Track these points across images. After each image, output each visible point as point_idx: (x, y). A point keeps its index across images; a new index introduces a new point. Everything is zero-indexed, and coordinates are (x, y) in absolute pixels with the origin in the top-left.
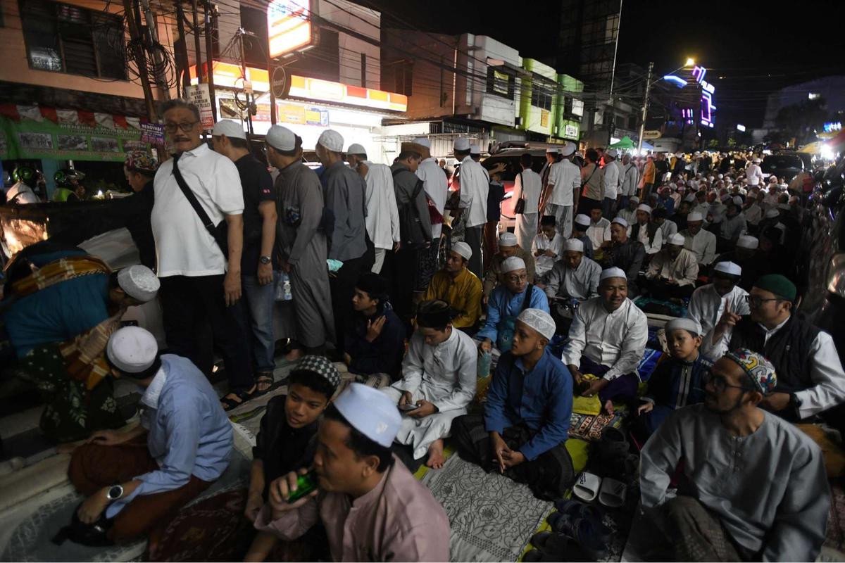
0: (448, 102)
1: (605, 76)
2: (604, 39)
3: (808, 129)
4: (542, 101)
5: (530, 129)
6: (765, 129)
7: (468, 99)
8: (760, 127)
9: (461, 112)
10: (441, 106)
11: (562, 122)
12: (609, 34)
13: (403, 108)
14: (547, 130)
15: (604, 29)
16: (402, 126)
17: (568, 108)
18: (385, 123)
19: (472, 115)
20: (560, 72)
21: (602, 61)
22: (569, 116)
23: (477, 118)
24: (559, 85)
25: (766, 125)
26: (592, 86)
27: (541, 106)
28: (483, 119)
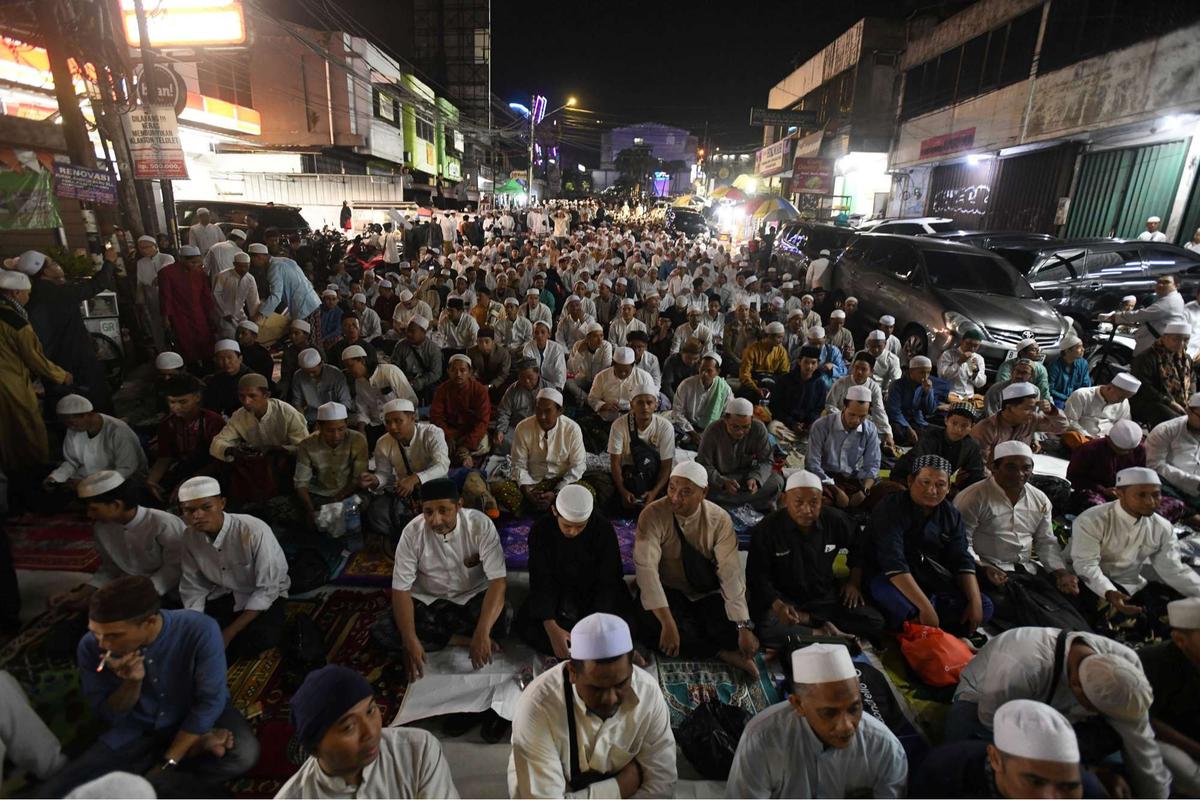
0: (319, 126)
1: (481, 104)
2: (473, 58)
3: (646, 176)
4: (425, 132)
5: (418, 168)
6: (602, 170)
7: (353, 125)
8: (598, 168)
9: (343, 142)
10: (309, 130)
11: (446, 159)
12: (478, 52)
13: (254, 129)
14: (431, 168)
15: (472, 46)
16: (249, 155)
17: (450, 142)
18: (223, 149)
19: (361, 147)
20: (438, 95)
21: (474, 84)
22: (451, 150)
23: (366, 152)
24: (436, 108)
25: (603, 167)
26: (469, 112)
27: (425, 138)
28: (374, 153)
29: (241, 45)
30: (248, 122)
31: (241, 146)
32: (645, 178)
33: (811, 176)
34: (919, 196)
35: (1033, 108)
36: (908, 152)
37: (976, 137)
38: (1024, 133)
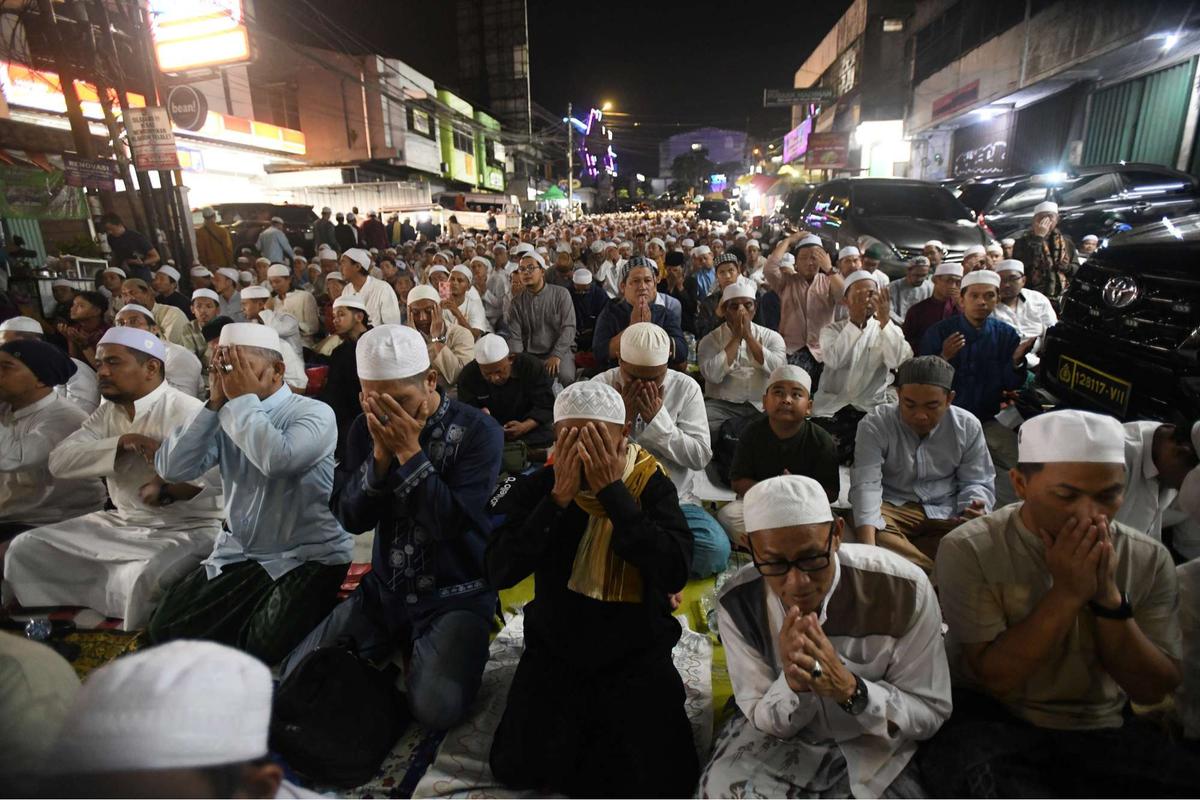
0: (358, 143)
1: (522, 116)
2: (513, 73)
3: (701, 179)
4: (463, 144)
5: (457, 178)
6: (662, 178)
7: (388, 139)
8: (656, 176)
9: (380, 155)
10: (350, 147)
11: (486, 169)
12: (518, 67)
13: (300, 148)
14: (471, 178)
15: (512, 62)
16: (297, 173)
17: (490, 153)
18: (271, 169)
19: (396, 159)
20: (476, 110)
21: (515, 98)
22: (492, 162)
23: (401, 163)
24: (476, 123)
25: (661, 175)
26: (509, 124)
27: (464, 149)
28: (409, 164)
29: (247, 60)
30: (292, 142)
31: (289, 165)
32: (699, 182)
33: (825, 151)
34: (941, 161)
35: (1030, 49)
36: (922, 116)
37: (981, 88)
38: (1023, 77)
